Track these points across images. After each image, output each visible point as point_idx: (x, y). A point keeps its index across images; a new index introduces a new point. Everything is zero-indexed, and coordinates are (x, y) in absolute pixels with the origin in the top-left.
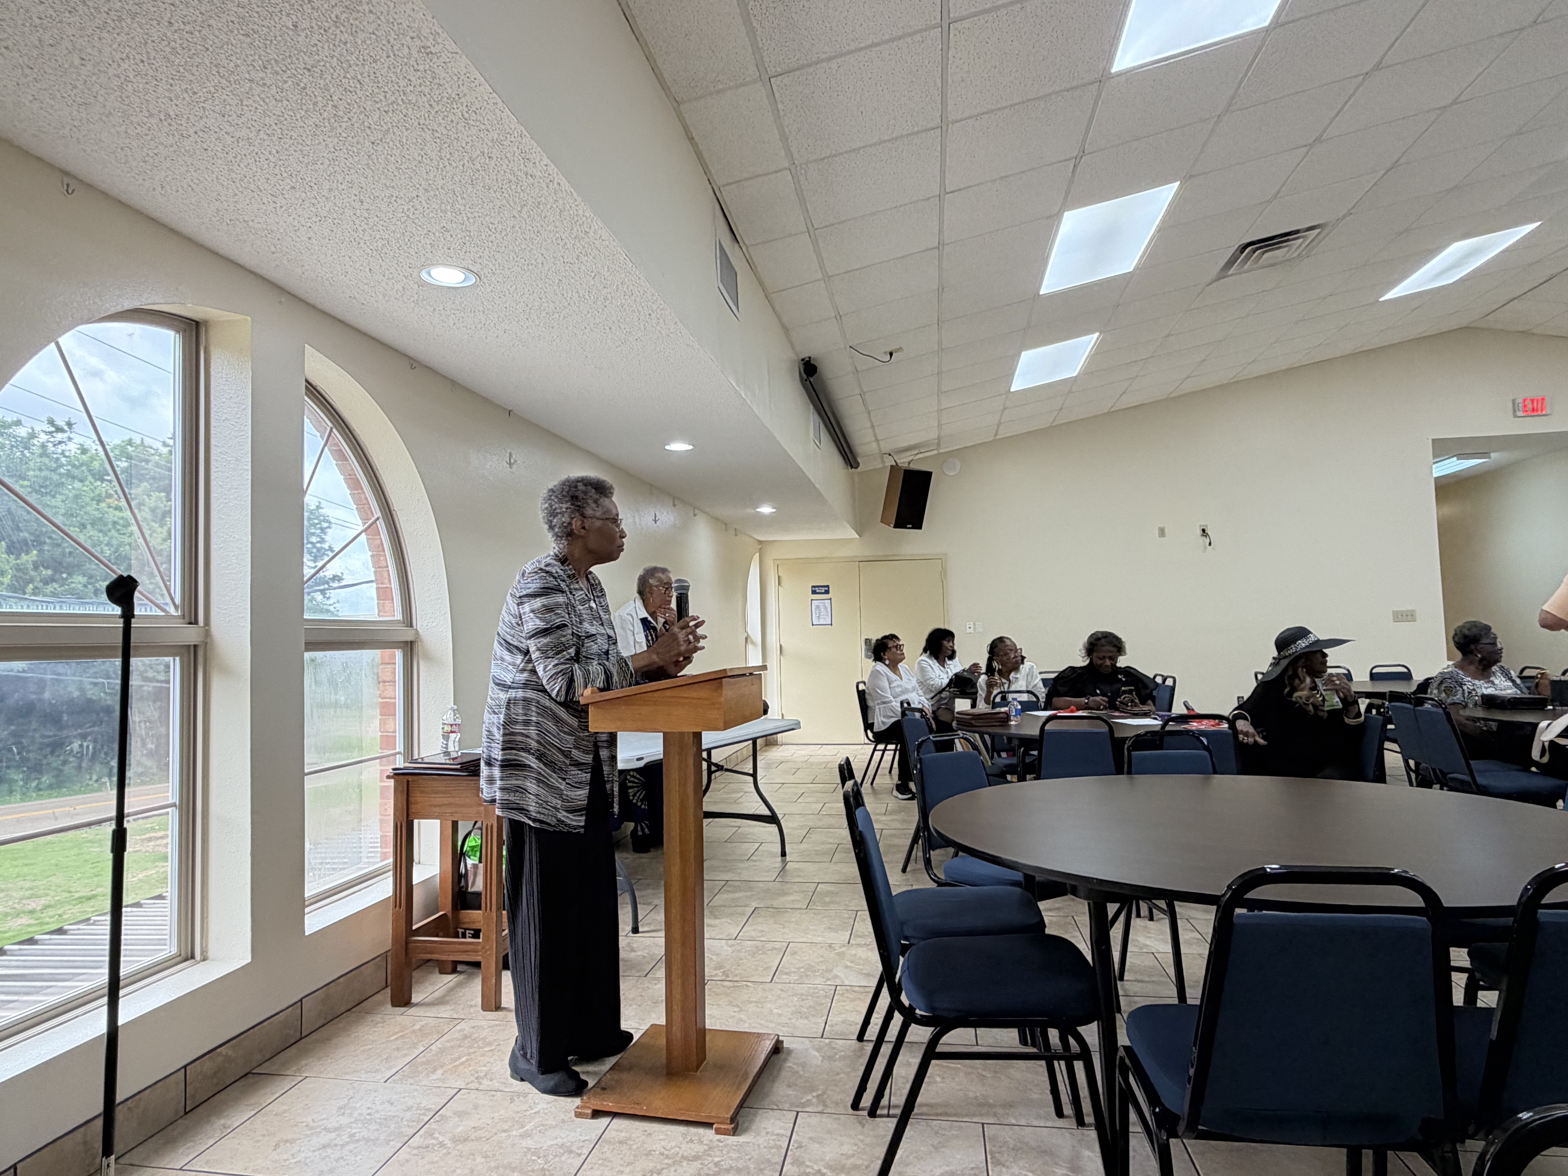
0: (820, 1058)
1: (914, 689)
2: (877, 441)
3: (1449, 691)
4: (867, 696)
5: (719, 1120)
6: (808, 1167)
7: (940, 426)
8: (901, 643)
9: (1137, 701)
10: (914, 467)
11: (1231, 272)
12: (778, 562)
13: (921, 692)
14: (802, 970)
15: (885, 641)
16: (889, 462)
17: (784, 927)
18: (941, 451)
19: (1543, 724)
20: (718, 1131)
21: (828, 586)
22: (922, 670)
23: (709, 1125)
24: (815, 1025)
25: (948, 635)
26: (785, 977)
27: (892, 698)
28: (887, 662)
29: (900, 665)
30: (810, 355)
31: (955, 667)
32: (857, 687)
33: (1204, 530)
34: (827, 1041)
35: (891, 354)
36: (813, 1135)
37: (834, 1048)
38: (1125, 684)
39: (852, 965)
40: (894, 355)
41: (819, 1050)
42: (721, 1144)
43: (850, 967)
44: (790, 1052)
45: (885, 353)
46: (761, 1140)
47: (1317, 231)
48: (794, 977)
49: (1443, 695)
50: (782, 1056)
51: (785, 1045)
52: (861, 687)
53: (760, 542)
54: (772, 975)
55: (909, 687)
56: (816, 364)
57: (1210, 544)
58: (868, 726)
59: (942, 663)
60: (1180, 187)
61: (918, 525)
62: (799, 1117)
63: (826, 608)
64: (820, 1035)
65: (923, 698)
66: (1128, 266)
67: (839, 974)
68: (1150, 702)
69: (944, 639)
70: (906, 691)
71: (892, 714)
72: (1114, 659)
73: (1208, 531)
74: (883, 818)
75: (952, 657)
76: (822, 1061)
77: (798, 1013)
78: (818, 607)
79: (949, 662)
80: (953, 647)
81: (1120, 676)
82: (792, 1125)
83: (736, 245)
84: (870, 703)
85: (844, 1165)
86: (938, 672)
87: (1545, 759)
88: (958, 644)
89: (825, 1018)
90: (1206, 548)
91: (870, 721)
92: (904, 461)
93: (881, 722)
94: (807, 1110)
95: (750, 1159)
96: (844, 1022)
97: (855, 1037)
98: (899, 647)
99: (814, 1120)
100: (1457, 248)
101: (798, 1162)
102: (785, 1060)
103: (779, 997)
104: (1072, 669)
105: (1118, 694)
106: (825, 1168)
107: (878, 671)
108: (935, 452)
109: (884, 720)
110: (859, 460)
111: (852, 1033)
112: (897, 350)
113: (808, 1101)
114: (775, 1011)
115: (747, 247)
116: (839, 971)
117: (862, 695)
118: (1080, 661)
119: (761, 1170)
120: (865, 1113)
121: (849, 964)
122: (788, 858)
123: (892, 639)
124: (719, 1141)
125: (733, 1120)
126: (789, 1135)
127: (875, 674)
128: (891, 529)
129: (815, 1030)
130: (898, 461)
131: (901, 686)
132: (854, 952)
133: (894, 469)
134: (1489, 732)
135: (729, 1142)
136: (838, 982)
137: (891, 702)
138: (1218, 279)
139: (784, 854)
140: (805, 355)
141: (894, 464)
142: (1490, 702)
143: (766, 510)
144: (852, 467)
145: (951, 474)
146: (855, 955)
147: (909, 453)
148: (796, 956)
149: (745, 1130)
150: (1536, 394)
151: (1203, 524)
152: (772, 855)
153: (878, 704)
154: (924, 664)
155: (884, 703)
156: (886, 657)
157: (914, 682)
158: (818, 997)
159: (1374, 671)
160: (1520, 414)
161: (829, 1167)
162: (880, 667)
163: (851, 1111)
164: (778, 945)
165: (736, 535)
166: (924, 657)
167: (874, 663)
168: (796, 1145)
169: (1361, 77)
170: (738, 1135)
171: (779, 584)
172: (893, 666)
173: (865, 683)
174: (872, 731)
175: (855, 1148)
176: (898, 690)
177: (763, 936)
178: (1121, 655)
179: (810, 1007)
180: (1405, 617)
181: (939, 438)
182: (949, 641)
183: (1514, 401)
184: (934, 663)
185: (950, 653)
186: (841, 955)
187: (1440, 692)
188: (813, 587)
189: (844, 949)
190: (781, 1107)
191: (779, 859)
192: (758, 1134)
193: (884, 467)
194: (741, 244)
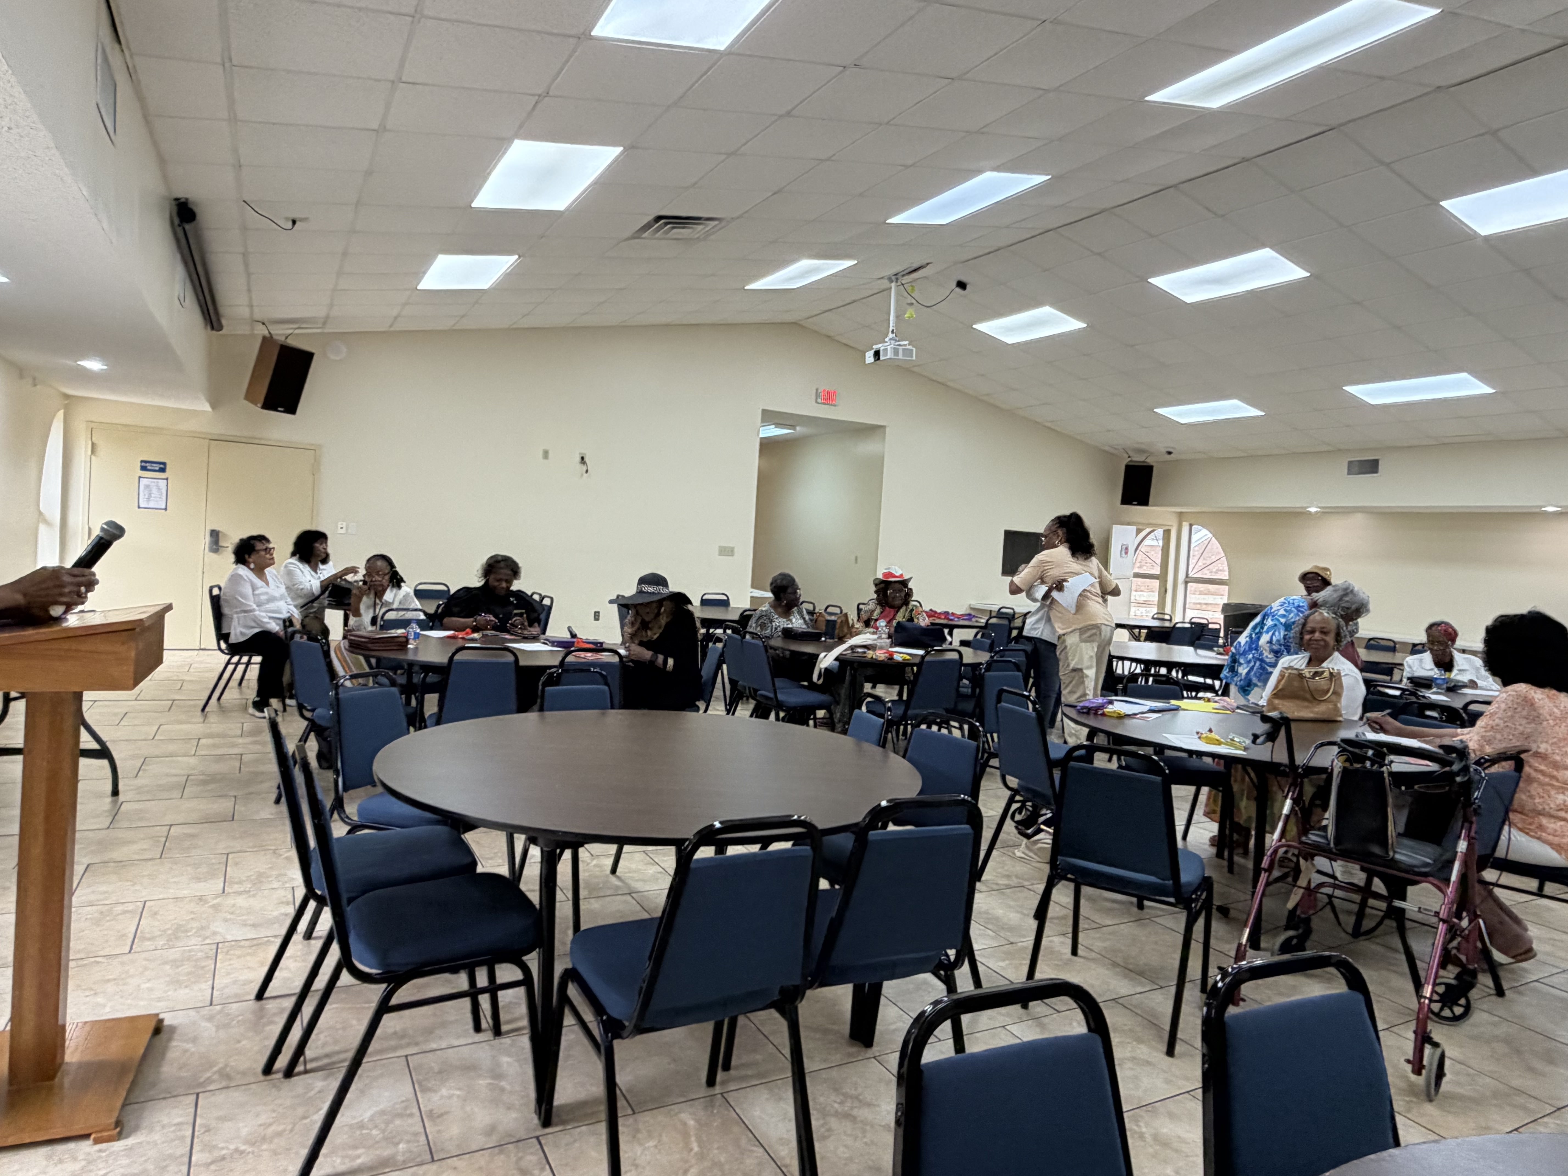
0: (214, 1029)
1: (282, 598)
2: (251, 306)
3: (763, 626)
4: (222, 603)
5: (97, 1129)
6: (223, 1148)
7: (331, 305)
8: (271, 546)
9: (526, 624)
10: (293, 342)
11: (645, 235)
12: (93, 425)
13: (289, 600)
14: (170, 932)
15: (252, 542)
16: (262, 331)
17: (135, 884)
18: (326, 331)
19: (822, 655)
20: (97, 1141)
21: (164, 464)
22: (290, 574)
23: (86, 1136)
24: (200, 992)
25: (321, 537)
26: (148, 943)
27: (255, 606)
28: (252, 566)
29: (267, 571)
30: (187, 196)
31: (328, 571)
32: (211, 591)
33: (582, 458)
34: (218, 1007)
35: (294, 222)
36: (221, 1113)
37: (228, 1014)
38: (517, 607)
39: (232, 917)
40: (298, 224)
41: (210, 1019)
42: (104, 1154)
43: (230, 919)
44: (173, 1029)
45: (287, 219)
46: (157, 1137)
47: (716, 222)
48: (161, 942)
49: (759, 629)
50: (163, 1036)
51: (166, 1023)
52: (216, 592)
53: (67, 396)
54: (129, 944)
55: (277, 594)
56: (195, 209)
57: (587, 471)
58: (222, 635)
59: (315, 569)
60: (622, 153)
61: (292, 409)
62: (200, 1100)
63: (159, 489)
64: (208, 1003)
65: (292, 608)
66: (560, 203)
67: (217, 930)
68: (536, 624)
69: (316, 541)
70: (272, 599)
71: (253, 624)
72: (509, 582)
73: (587, 459)
74: (240, 741)
75: (325, 561)
76: (217, 1031)
77: (176, 983)
78: (147, 486)
79: (321, 566)
80: (325, 549)
81: (512, 599)
82: (193, 1110)
83: (117, 46)
84: (226, 610)
85: (265, 1135)
86: (309, 577)
87: (820, 682)
88: (332, 547)
89: (210, 983)
90: (582, 475)
91: (225, 631)
92: (280, 333)
93: (239, 632)
94: (209, 1088)
95: (146, 1161)
96: (235, 982)
97: (253, 996)
98: (268, 550)
99: (220, 1098)
100: (805, 263)
101: (209, 1147)
102: (170, 1039)
103: (146, 969)
104: (466, 589)
105: (509, 616)
106: (244, 1144)
107: (240, 576)
108: (318, 331)
109: (244, 630)
110: (224, 322)
111: (248, 994)
112: (302, 220)
113: (208, 1078)
114: (144, 986)
115: (131, 56)
116: (218, 926)
117: (216, 603)
118: (476, 582)
119: (164, 1168)
120: (280, 1075)
121: (229, 916)
122: (122, 797)
123: (260, 541)
124: (100, 1151)
125: (118, 1123)
126: (192, 1121)
127: (235, 579)
128: (257, 409)
129: (201, 998)
130: (272, 332)
131: (267, 593)
132: (233, 902)
133: (267, 341)
134: (784, 657)
135: (115, 1149)
136: (218, 939)
137: (253, 610)
138: (633, 237)
139: (115, 792)
140: (181, 194)
141: (267, 335)
142: (788, 634)
143: (94, 365)
144: (213, 328)
145: (337, 358)
146: (234, 905)
147: (287, 326)
148: (159, 917)
149: (136, 1129)
150: (832, 389)
151: (583, 451)
152: (99, 796)
153: (237, 613)
154: (291, 567)
155: (245, 612)
156: (251, 560)
157: (283, 590)
158: (196, 960)
159: (705, 597)
160: (819, 401)
161: (247, 1142)
162: (243, 570)
163: (262, 1078)
164: (131, 907)
165: (35, 385)
166: (294, 560)
167: (234, 566)
168: (203, 1130)
169: (776, 117)
170: (126, 1137)
171: (93, 451)
172: (259, 571)
173: (220, 588)
174: (226, 641)
175: (274, 1115)
176: (263, 598)
177: (106, 899)
178: (516, 579)
179: (189, 973)
180: (727, 552)
181: (327, 317)
182: (321, 544)
183: (817, 390)
184: (306, 569)
185: (324, 556)
186: (216, 908)
187: (757, 627)
188: (142, 461)
189: (218, 900)
190: (175, 1093)
191: (109, 799)
192: (151, 1130)
193: (252, 336)
194: (124, 47)
